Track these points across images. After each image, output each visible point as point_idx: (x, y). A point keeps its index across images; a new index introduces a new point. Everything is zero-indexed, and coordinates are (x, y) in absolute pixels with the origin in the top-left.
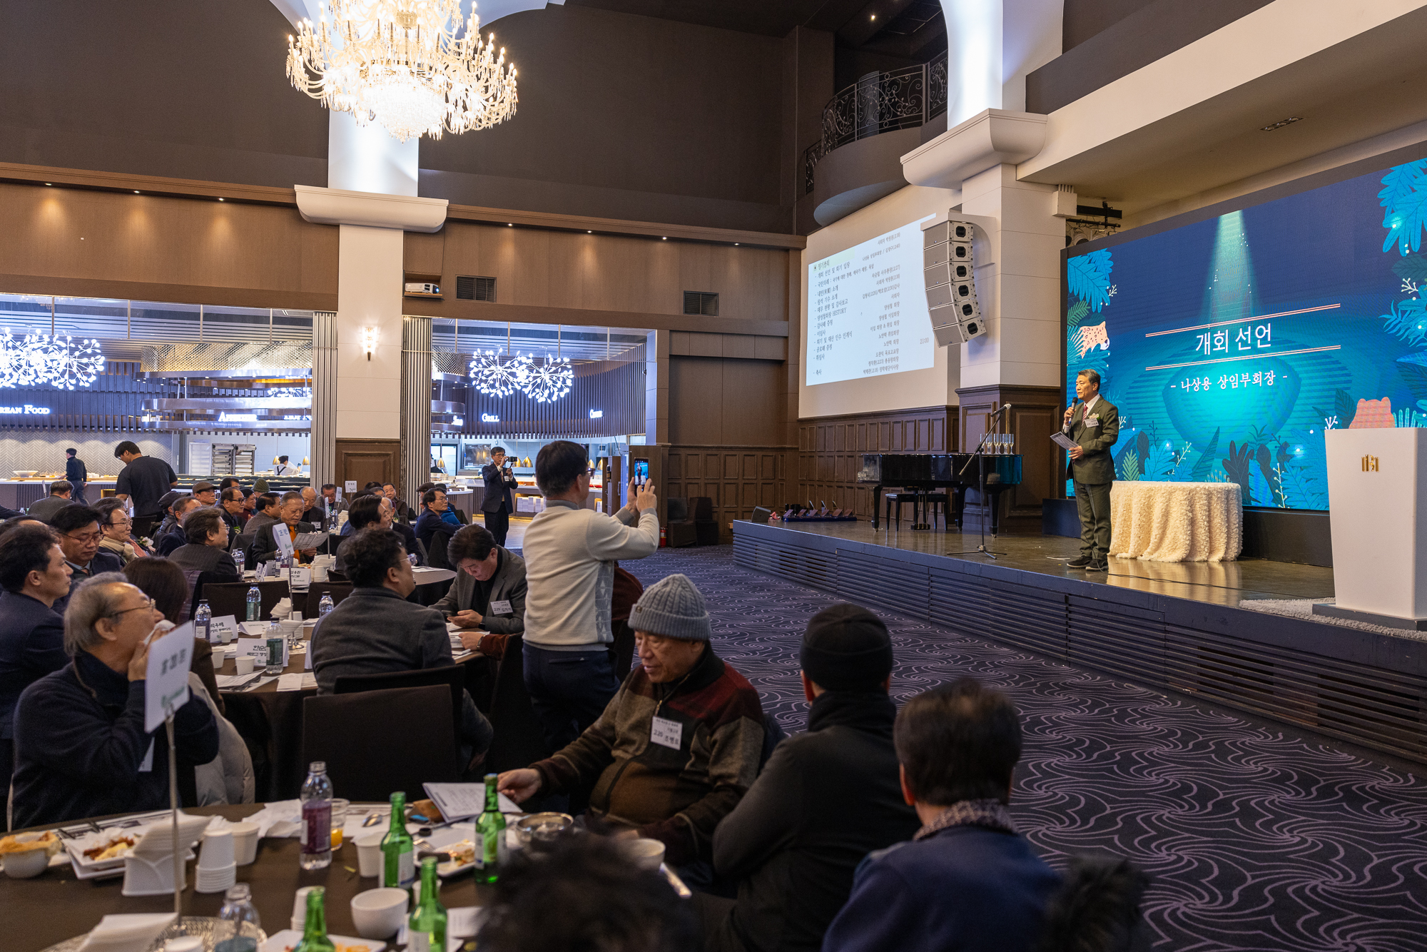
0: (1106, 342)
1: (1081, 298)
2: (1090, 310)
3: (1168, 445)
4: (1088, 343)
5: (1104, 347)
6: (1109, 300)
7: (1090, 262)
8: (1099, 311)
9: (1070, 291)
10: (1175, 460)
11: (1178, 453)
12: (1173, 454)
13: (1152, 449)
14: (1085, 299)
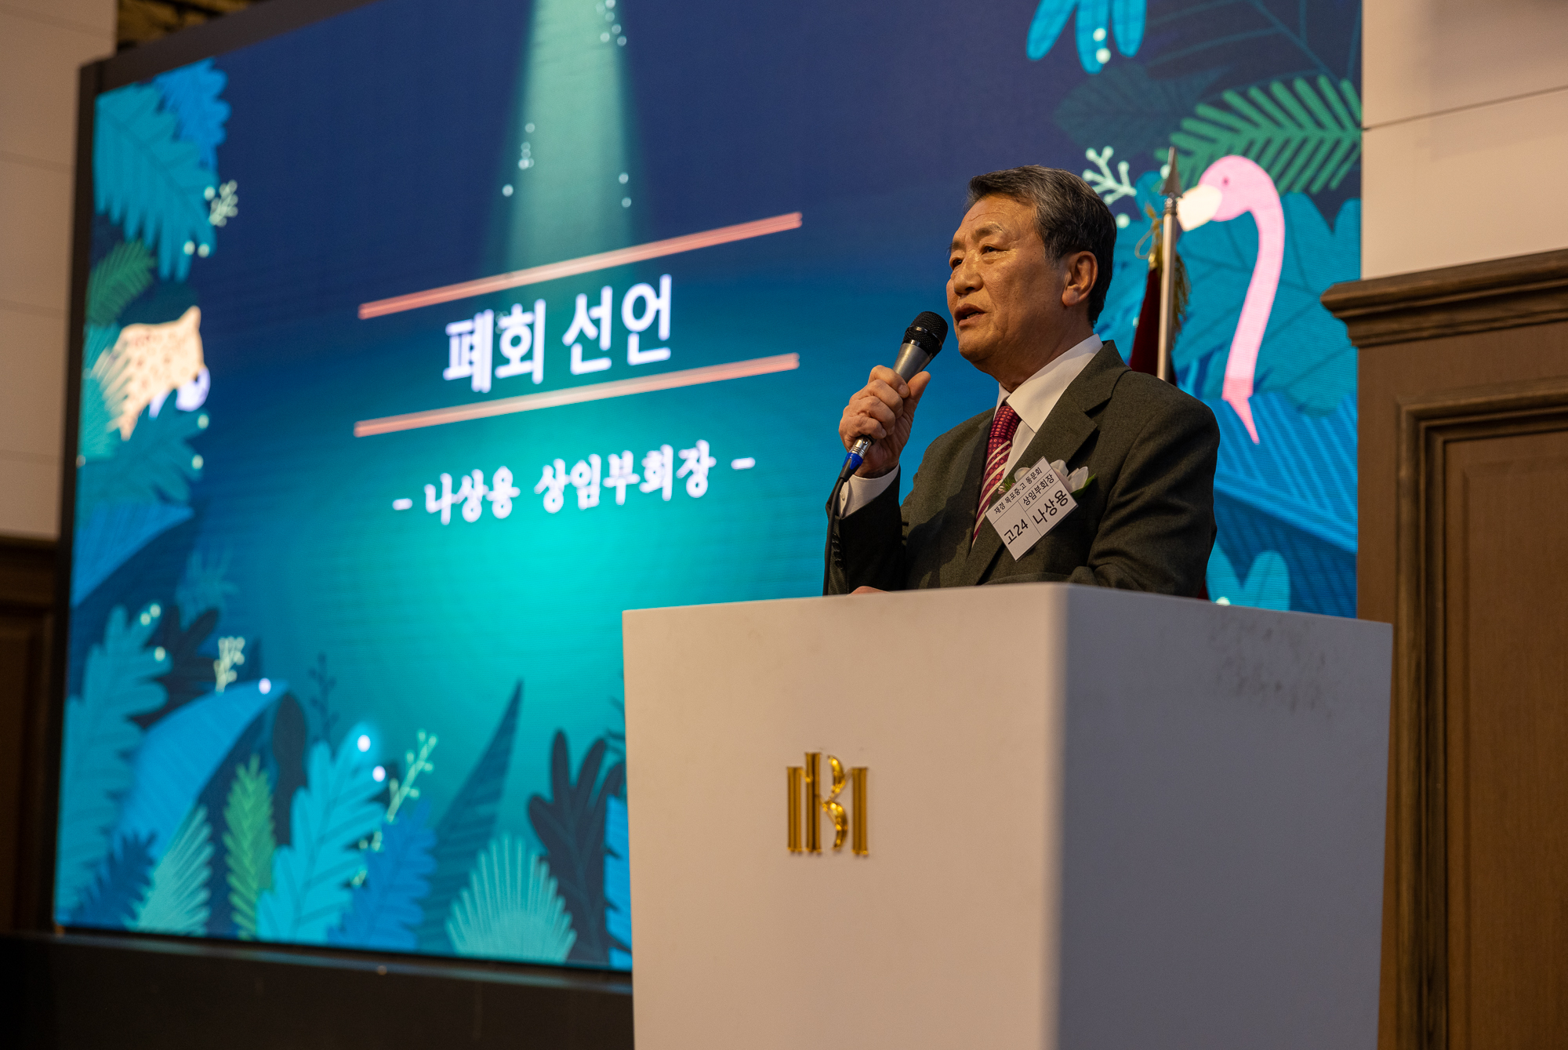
0: (196, 379)
1: (131, 229)
2: (154, 271)
3: (364, 743)
4: (145, 384)
5: (192, 397)
6: (210, 235)
7: (161, 107)
8: (182, 271)
9: (101, 204)
10: (383, 798)
11: (395, 771)
12: (379, 774)
13: (318, 758)
14: (140, 234)
